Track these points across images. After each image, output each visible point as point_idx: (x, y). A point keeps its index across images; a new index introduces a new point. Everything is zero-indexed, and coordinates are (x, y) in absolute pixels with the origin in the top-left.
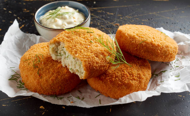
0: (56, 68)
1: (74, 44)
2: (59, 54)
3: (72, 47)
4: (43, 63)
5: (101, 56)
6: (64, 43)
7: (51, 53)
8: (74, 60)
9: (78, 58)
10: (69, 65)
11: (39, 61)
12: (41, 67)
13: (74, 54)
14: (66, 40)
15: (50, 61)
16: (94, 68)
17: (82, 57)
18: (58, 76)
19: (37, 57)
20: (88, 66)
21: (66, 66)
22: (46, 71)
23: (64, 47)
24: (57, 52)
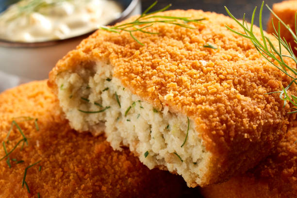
0: (87, 156)
1: (147, 60)
2: (94, 108)
3: (143, 72)
4: (38, 145)
5: (261, 89)
6: (108, 63)
7: (64, 104)
8: (157, 116)
9: (174, 107)
10: (137, 141)
11: (25, 140)
12: (32, 160)
13: (154, 96)
14: (117, 53)
15: (63, 137)
16: (246, 135)
17: (190, 98)
18: (100, 187)
19: (17, 127)
20: (222, 132)
21: (126, 148)
22: (52, 172)
23: (109, 80)
24: (85, 100)
